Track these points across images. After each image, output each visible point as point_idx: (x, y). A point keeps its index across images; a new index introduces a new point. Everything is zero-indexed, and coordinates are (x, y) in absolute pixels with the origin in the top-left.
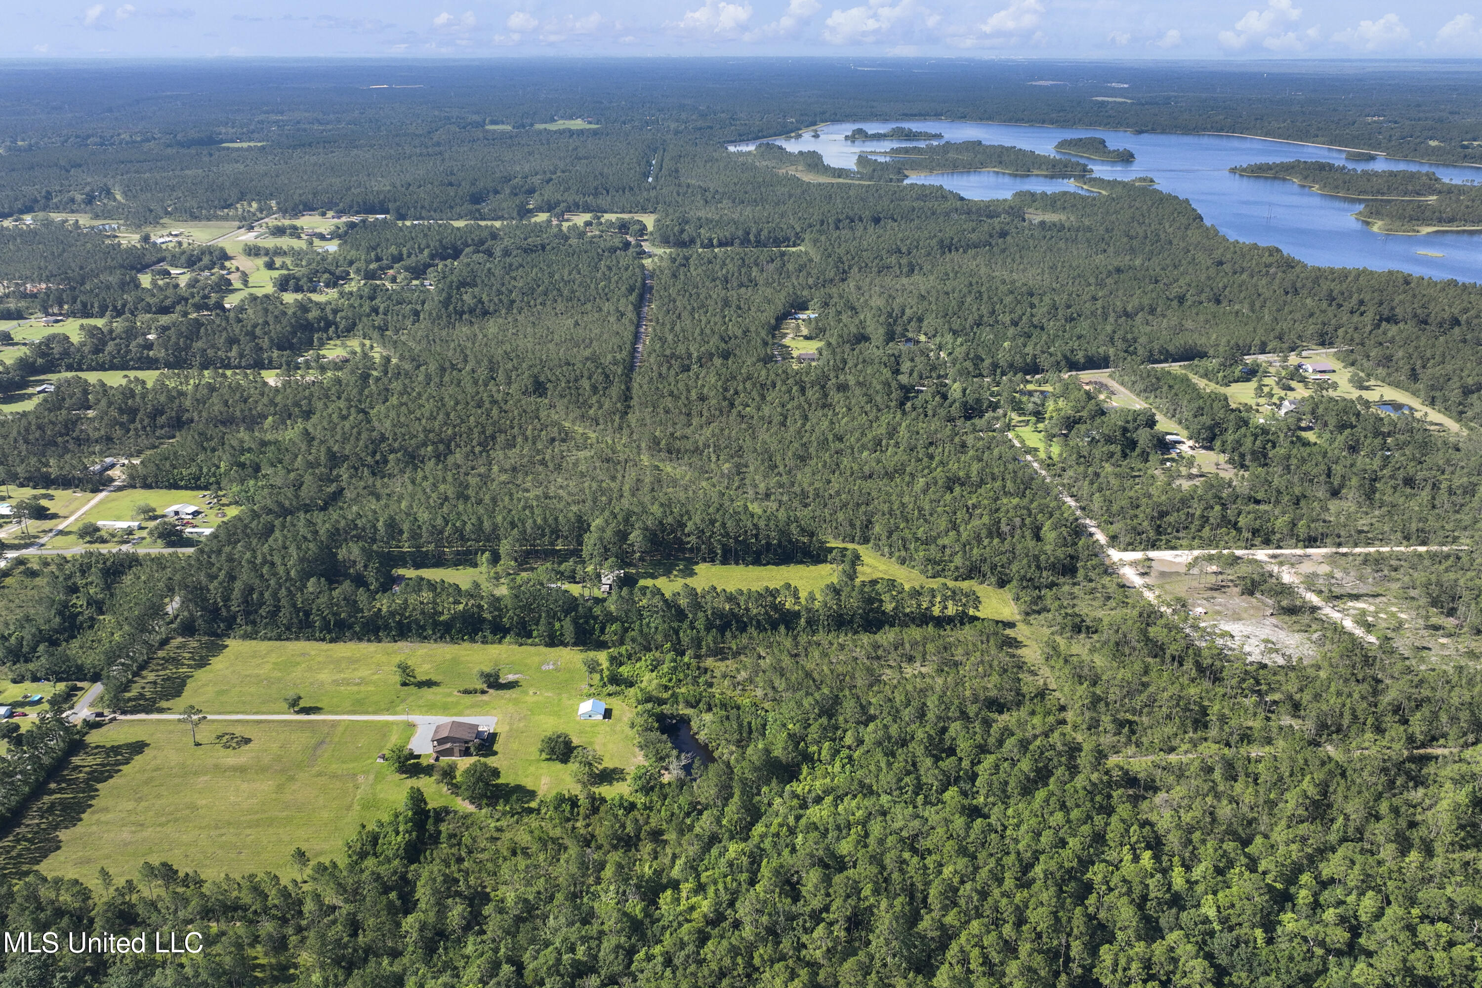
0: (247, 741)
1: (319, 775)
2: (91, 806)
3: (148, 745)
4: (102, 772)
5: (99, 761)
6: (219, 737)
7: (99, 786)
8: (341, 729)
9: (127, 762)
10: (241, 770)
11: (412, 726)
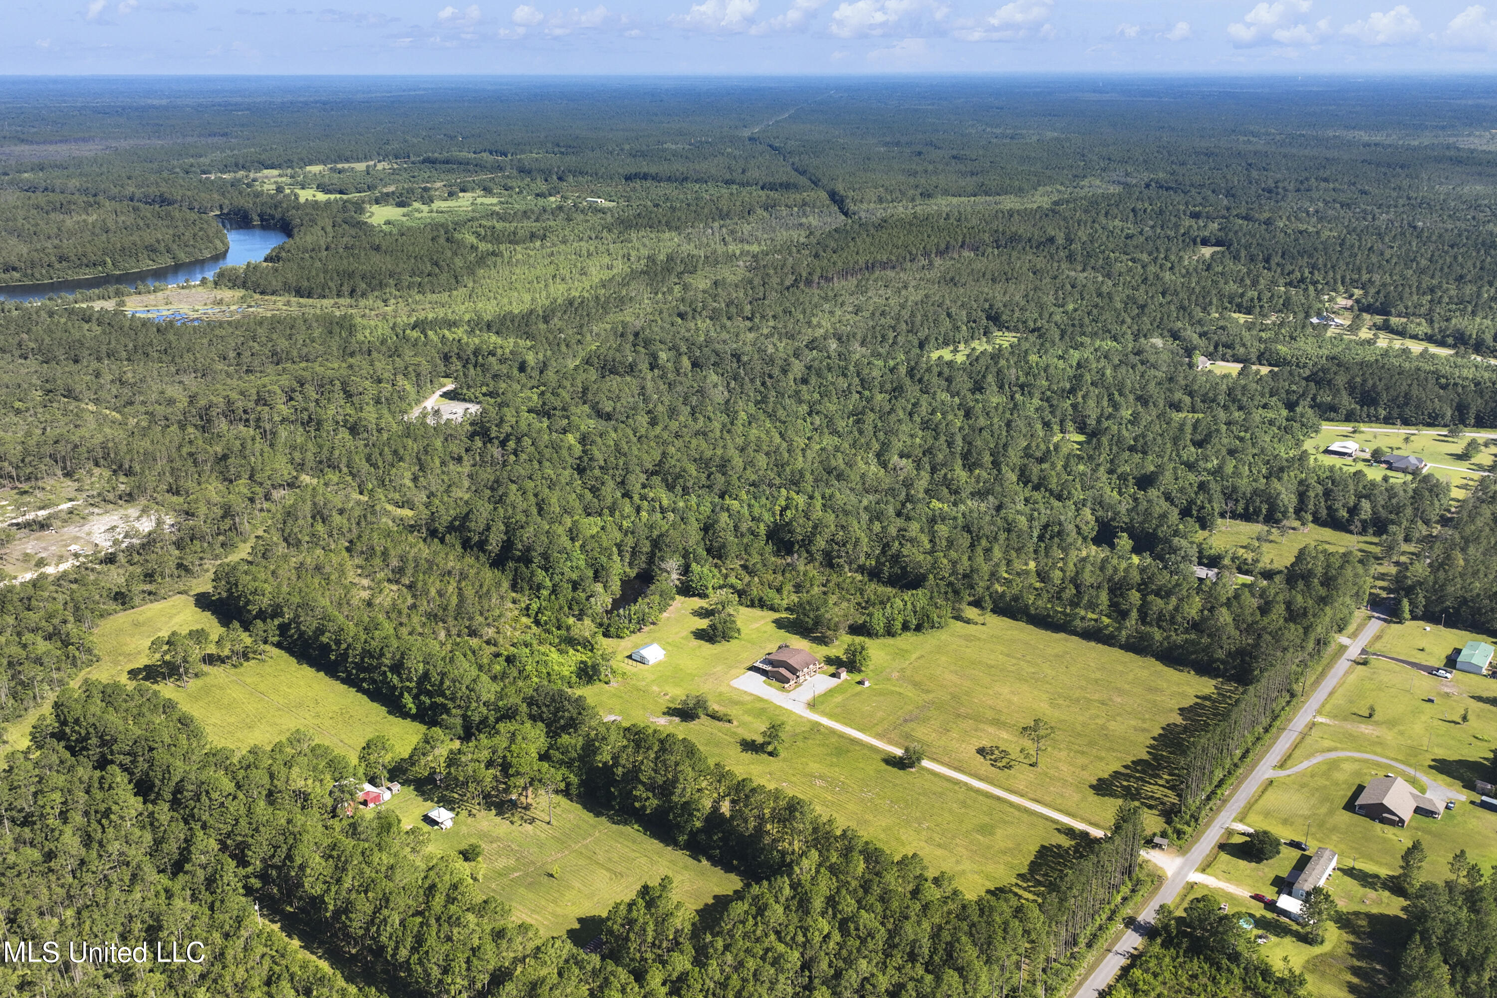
0: (981, 751)
1: (928, 692)
2: (1154, 738)
3: (1092, 787)
4: (1143, 772)
5: (1148, 788)
6: (1009, 767)
7: (1146, 757)
8: (879, 729)
9: (1116, 775)
10: (997, 723)
11: (812, 705)
